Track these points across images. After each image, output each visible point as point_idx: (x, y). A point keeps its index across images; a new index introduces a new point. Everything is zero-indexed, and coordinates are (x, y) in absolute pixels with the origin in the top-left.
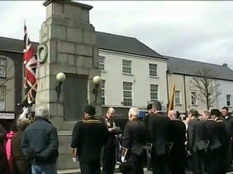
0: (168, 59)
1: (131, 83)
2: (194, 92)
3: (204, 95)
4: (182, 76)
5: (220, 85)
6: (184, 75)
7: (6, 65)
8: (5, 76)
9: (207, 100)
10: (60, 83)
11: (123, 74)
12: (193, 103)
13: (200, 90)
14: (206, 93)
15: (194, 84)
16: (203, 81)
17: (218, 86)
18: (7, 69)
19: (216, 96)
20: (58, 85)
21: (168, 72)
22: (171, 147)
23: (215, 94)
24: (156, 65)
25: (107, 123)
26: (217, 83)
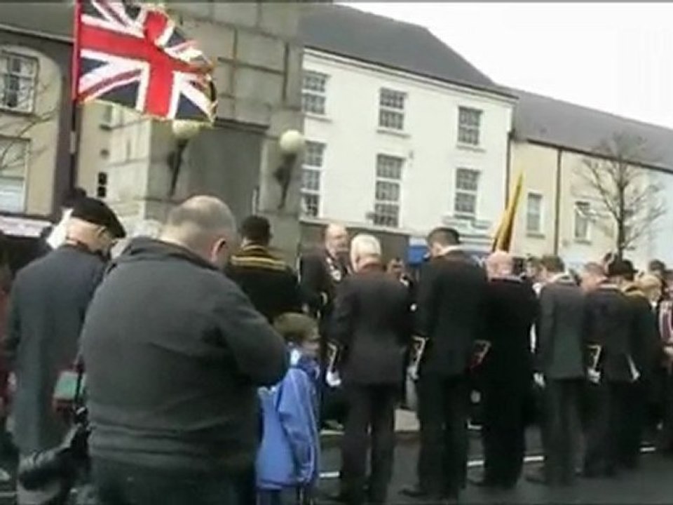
0: (517, 98)
1: (400, 161)
2: (584, 200)
3: (611, 214)
4: (555, 153)
5: (663, 187)
6: (561, 149)
7: (37, 76)
8: (30, 110)
9: (621, 227)
10: (182, 143)
11: (380, 132)
12: (577, 234)
13: (601, 197)
14: (618, 209)
15: (585, 178)
16: (615, 171)
17: (655, 189)
18: (40, 88)
19: (650, 219)
20: (174, 148)
21: (512, 136)
22: (482, 355)
23: (644, 213)
24: (478, 113)
25: (330, 271)
26: (655, 183)
